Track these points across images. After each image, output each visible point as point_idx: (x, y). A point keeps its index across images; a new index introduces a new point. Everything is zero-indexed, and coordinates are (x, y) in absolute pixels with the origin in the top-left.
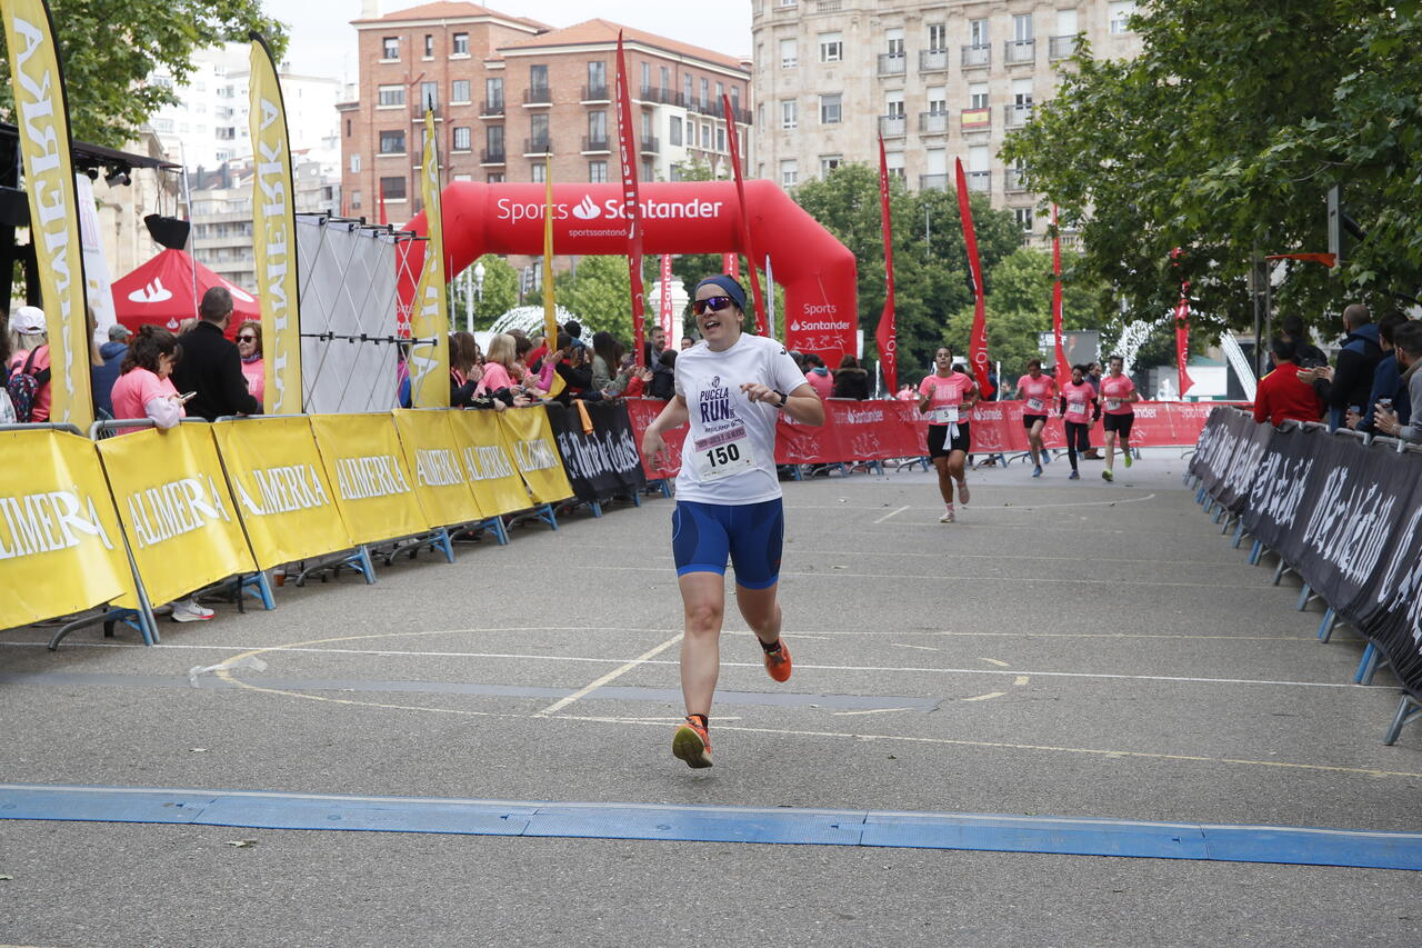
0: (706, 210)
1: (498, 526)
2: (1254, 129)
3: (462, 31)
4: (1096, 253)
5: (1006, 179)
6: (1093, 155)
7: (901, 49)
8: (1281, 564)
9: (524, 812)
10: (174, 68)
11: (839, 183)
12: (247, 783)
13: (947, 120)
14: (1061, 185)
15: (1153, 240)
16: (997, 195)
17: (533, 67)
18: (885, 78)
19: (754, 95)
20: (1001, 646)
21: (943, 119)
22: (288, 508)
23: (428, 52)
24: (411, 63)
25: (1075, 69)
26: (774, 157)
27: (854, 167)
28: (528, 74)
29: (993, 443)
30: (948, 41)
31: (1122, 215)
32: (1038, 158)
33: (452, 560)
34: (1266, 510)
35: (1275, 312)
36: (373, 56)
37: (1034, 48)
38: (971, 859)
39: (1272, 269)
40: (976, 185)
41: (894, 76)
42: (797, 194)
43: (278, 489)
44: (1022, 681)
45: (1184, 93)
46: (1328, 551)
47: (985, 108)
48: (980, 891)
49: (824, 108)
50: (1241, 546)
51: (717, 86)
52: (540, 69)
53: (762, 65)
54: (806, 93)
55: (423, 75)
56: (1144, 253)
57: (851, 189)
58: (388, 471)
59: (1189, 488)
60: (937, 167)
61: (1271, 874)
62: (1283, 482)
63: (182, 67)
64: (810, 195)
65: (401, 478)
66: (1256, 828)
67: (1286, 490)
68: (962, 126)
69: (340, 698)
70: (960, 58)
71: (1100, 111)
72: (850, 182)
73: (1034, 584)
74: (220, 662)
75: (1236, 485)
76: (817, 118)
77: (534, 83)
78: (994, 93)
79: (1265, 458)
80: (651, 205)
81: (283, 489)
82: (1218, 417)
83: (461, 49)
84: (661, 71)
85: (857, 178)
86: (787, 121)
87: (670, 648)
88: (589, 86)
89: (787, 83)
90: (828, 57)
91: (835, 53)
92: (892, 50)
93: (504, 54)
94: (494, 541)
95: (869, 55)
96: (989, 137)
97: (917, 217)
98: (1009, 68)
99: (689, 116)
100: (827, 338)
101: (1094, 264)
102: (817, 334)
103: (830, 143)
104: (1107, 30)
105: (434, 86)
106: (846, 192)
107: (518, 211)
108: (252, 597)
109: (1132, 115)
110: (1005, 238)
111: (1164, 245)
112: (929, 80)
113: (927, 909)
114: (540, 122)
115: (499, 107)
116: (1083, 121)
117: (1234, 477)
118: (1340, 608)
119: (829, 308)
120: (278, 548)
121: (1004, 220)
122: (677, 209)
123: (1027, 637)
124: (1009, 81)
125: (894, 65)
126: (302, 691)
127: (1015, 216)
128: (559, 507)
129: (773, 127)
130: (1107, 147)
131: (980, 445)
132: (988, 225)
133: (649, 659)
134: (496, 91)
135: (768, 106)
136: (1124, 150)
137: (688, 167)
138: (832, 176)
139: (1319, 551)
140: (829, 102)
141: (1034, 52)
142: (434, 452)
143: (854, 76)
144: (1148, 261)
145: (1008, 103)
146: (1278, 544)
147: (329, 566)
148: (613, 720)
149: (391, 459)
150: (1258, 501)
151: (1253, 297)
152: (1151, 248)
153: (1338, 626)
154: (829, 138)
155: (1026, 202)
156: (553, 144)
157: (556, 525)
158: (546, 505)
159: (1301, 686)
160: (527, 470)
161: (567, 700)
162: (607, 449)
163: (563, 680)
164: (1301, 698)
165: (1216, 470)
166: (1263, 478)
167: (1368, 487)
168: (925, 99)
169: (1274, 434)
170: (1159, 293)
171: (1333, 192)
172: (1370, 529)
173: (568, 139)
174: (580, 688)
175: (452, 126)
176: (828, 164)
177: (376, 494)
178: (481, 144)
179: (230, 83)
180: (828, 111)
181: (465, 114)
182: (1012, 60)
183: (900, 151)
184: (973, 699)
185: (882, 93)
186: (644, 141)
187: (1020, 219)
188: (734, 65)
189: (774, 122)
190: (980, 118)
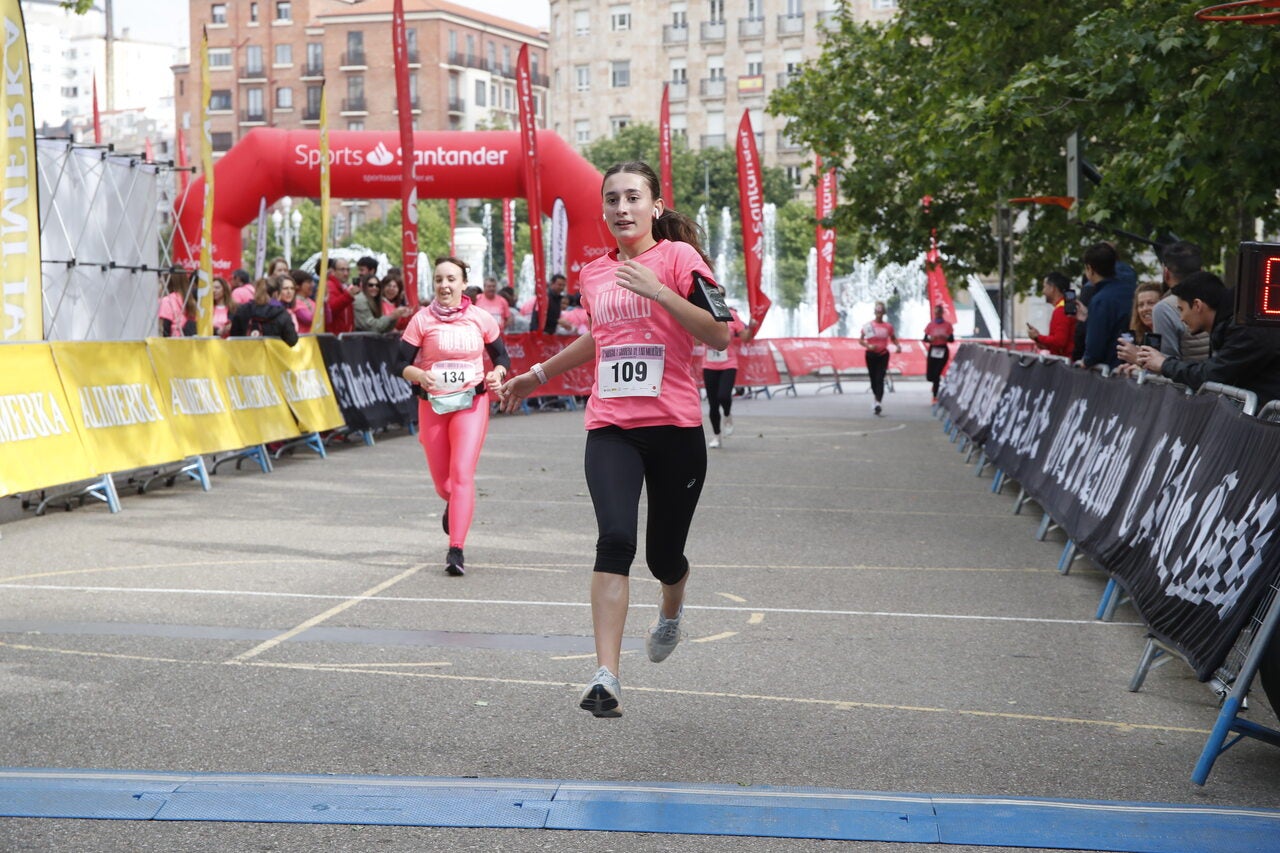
0: (493, 157)
1: (262, 455)
4: (853, 201)
5: (778, 139)
6: (852, 107)
7: (684, 21)
8: (1022, 494)
11: (627, 141)
13: (726, 85)
14: (822, 135)
15: (906, 187)
16: (770, 153)
17: (350, 34)
18: (670, 47)
19: (554, 60)
20: (740, 579)
21: (721, 84)
22: (22, 436)
23: (253, 18)
24: (237, 27)
26: (569, 120)
27: (641, 127)
28: (344, 39)
30: (727, 14)
31: (878, 166)
32: (801, 110)
35: (1018, 258)
36: (202, 21)
37: (805, 20)
39: (1015, 218)
41: (678, 44)
42: (589, 151)
43: (11, 417)
44: (756, 619)
45: (935, 51)
46: (1068, 480)
47: (760, 75)
49: (614, 74)
50: (984, 474)
53: (558, 33)
54: (598, 60)
55: (248, 40)
56: (897, 200)
57: (638, 146)
58: (137, 400)
60: (717, 127)
62: (1024, 414)
64: (600, 151)
65: (154, 407)
67: (1027, 420)
68: (739, 91)
70: (737, 30)
71: (858, 68)
72: (637, 140)
75: (979, 416)
76: (608, 82)
77: (351, 49)
78: (768, 61)
79: (1007, 390)
81: (16, 417)
82: (965, 353)
83: (283, 16)
84: (467, 39)
85: (643, 136)
86: (581, 84)
87: (399, 583)
89: (581, 50)
90: (618, 26)
91: (624, 24)
92: (676, 22)
93: (324, 21)
95: (655, 26)
96: (763, 101)
97: (697, 173)
98: (781, 39)
99: (493, 80)
101: (852, 210)
103: (619, 105)
104: (868, 6)
105: (258, 50)
106: (631, 149)
107: (315, 157)
109: (889, 73)
110: (776, 193)
111: (917, 193)
112: (709, 49)
114: (356, 84)
115: (318, 70)
116: (843, 77)
117: (979, 410)
118: (1080, 540)
121: (776, 176)
122: (466, 157)
123: (768, 570)
124: (780, 51)
125: (678, 34)
127: (786, 173)
128: (330, 435)
129: (568, 90)
130: (865, 100)
131: (748, 378)
133: (374, 596)
134: (316, 57)
135: (563, 71)
136: (881, 104)
137: (491, 124)
138: (620, 134)
139: (1059, 482)
140: (622, 68)
141: (803, 24)
142: (192, 381)
143: (641, 45)
144: (900, 208)
145: (780, 71)
146: (1018, 474)
148: (312, 667)
149: (144, 387)
150: (1000, 431)
151: (998, 242)
152: (904, 196)
153: (1078, 557)
154: (618, 101)
155: (796, 160)
156: (368, 104)
157: (324, 453)
158: (314, 434)
159: (1042, 623)
160: (295, 399)
161: (270, 644)
162: (381, 380)
163: (274, 620)
164: (1042, 636)
165: (962, 402)
166: (1005, 409)
167: (1108, 418)
168: (706, 67)
169: (1015, 367)
170: (911, 238)
171: (1072, 140)
172: (1110, 461)
173: (382, 99)
174: (289, 629)
175: (275, 87)
176: (618, 125)
177: (125, 422)
178: (302, 103)
179: (74, 45)
180: (617, 76)
181: (287, 75)
182: (784, 32)
183: (683, 114)
184: (703, 640)
185: (667, 59)
186: (451, 102)
187: (790, 175)
188: (534, 34)
189: (569, 86)
190: (755, 84)
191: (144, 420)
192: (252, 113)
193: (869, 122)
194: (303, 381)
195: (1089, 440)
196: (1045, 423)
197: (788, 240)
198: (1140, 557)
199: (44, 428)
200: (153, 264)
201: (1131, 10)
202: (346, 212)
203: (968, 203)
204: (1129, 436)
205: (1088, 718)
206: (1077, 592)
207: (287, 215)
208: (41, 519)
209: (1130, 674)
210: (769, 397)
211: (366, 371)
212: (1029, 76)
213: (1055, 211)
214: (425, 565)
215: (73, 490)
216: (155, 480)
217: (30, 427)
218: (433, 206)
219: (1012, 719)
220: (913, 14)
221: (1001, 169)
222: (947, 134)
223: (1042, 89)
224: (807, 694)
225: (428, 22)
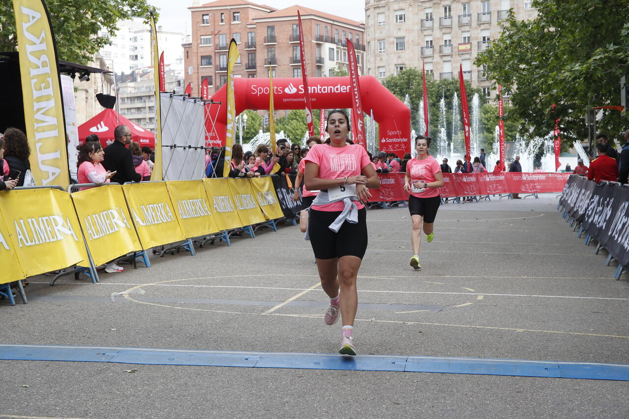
0: (343, 89)
1: (250, 230)
2: (588, 50)
3: (237, 11)
4: (517, 107)
5: (478, 74)
7: (431, 17)
8: (599, 245)
9: (255, 357)
10: (109, 29)
11: (404, 77)
12: (134, 344)
13: (452, 48)
14: (501, 76)
15: (543, 101)
16: (474, 81)
17: (268, 27)
18: (424, 30)
19: (367, 38)
21: (450, 48)
22: (156, 222)
23: (222, 21)
24: (215, 26)
25: (508, 25)
26: (375, 66)
27: (411, 70)
28: (266, 30)
29: (472, 192)
30: (452, 13)
31: (529, 90)
32: (491, 65)
33: (229, 245)
34: (592, 221)
36: (198, 23)
37: (491, 16)
38: (454, 377)
40: (466, 77)
41: (429, 29)
42: (385, 82)
43: (152, 214)
44: (480, 298)
45: (557, 35)
46: (620, 239)
47: (469, 43)
48: (458, 392)
49: (397, 44)
50: (581, 237)
51: (350, 34)
52: (271, 28)
53: (370, 25)
54: (389, 37)
55: (220, 31)
56: (539, 106)
57: (409, 79)
58: (201, 206)
59: (559, 211)
60: (448, 69)
61: (589, 384)
62: (600, 208)
63: (113, 28)
64: (391, 82)
65: (206, 209)
66: (582, 363)
67: (601, 212)
68: (459, 51)
69: (177, 306)
70: (457, 21)
71: (519, 43)
72: (408, 76)
73: (488, 254)
74: (125, 291)
75: (580, 209)
76: (394, 48)
77: (269, 34)
78: (473, 36)
79: (592, 198)
80: (319, 87)
81: (154, 214)
82: (572, 180)
83: (236, 19)
84: (324, 27)
85: (412, 74)
86: (380, 50)
88: (293, 35)
89: (380, 33)
90: (399, 21)
91: (402, 19)
92: (427, 17)
93: (255, 21)
94: (248, 236)
95: (417, 20)
96: (471, 56)
97: (439, 92)
98: (479, 25)
99: (337, 48)
100: (397, 145)
101: (516, 111)
102: (393, 144)
103: (400, 59)
104: (523, 7)
105: (224, 36)
106: (407, 81)
107: (260, 91)
108: (141, 262)
109: (533, 45)
111: (547, 102)
112: (444, 30)
113: (433, 400)
114: (271, 51)
115: (253, 45)
116: (511, 48)
117: (579, 206)
118: (624, 264)
119: (399, 132)
120: (152, 240)
122: (331, 89)
124: (480, 30)
125: (428, 24)
126: (161, 303)
127: (482, 91)
128: (277, 221)
129: (374, 52)
130: (521, 59)
131: (466, 193)
132: (470, 94)
133: (315, 289)
134: (252, 38)
135: (372, 43)
136: (530, 61)
137: (336, 70)
138: (401, 74)
139: (615, 239)
140: (399, 41)
141: (491, 18)
142: (221, 197)
143: (410, 29)
144: (540, 110)
145: (479, 40)
146: (597, 236)
147: (174, 248)
148: (297, 316)
149: (202, 200)
150: (589, 217)
151: (588, 125)
152: (542, 104)
153: (623, 272)
154: (399, 57)
155: (487, 84)
156: (277, 61)
157: (276, 229)
158: (272, 220)
159: (606, 300)
160: (263, 205)
161: (277, 307)
163: (276, 298)
164: (605, 305)
166: (591, 207)
168: (442, 39)
170: (545, 124)
171: (623, 78)
173: (284, 57)
174: (283, 302)
176: (399, 68)
178: (245, 61)
179: (135, 35)
180: (399, 45)
181: (239, 48)
182: (481, 21)
183: (432, 63)
184: (458, 306)
185: (423, 36)
186: (317, 59)
187: (484, 91)
188: (357, 25)
189: (375, 50)
190: (467, 47)
191: (203, 215)
192: (222, 66)
193: (524, 69)
194: (266, 197)
195: (628, 220)
196: (609, 213)
199: (165, 219)
203: (573, 107)
206: (622, 287)
207: (240, 116)
208: (163, 258)
212: (600, 54)
217: (159, 219)
219: (592, 336)
222: (562, 81)
223: (607, 60)
224: (504, 326)
225: (306, 21)
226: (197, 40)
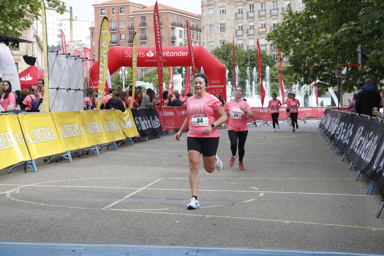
0: (184, 54)
1: (114, 145)
3: (122, 7)
4: (293, 65)
5: (270, 46)
6: (292, 37)
7: (242, 11)
8: (344, 155)
11: (225, 48)
13: (254, 30)
14: (283, 45)
15: (309, 61)
16: (268, 51)
17: (142, 17)
18: (237, 19)
19: (203, 24)
20: (257, 182)
22: (43, 140)
23: (113, 13)
24: (109, 16)
26: (207, 41)
27: (229, 43)
28: (140, 19)
30: (255, 9)
31: (300, 55)
32: (277, 39)
34: (340, 139)
35: (343, 82)
39: (343, 70)
40: (262, 48)
41: (240, 18)
42: (213, 51)
44: (261, 195)
45: (317, 20)
46: (358, 152)
47: (264, 27)
49: (221, 28)
50: (333, 149)
51: (192, 22)
53: (204, 16)
54: (216, 24)
55: (112, 19)
56: (307, 65)
57: (228, 49)
58: (78, 129)
60: (252, 43)
62: (345, 130)
64: (217, 51)
67: (346, 132)
68: (259, 32)
70: (258, 14)
71: (294, 25)
72: (228, 48)
73: (270, 161)
74: (9, 190)
76: (219, 30)
77: (142, 22)
78: (267, 23)
79: (339, 123)
81: (41, 135)
82: (327, 111)
83: (122, 12)
84: (176, 18)
85: (230, 46)
86: (211, 31)
87: (154, 184)
89: (211, 21)
90: (222, 13)
91: (224, 13)
92: (239, 12)
93: (134, 13)
95: (233, 13)
96: (266, 35)
97: (246, 57)
98: (271, 16)
99: (184, 30)
100: (218, 90)
101: (292, 68)
102: (215, 89)
103: (222, 37)
105: (115, 23)
106: (226, 50)
107: (131, 55)
109: (303, 26)
110: (270, 63)
111: (312, 62)
112: (249, 20)
114: (144, 32)
115: (133, 28)
116: (289, 28)
118: (361, 170)
119: (219, 81)
120: (39, 152)
121: (270, 58)
122: (176, 54)
123: (266, 179)
124: (271, 20)
125: (240, 16)
127: (273, 57)
129: (207, 33)
130: (296, 35)
132: (266, 59)
133: (146, 188)
134: (132, 24)
135: (205, 27)
136: (301, 36)
137: (184, 44)
138: (223, 46)
139: (355, 152)
140: (222, 26)
141: (278, 12)
142: (94, 123)
143: (229, 19)
144: (307, 67)
145: (271, 26)
146: (343, 149)
147: (58, 158)
148: (127, 210)
149: (79, 125)
150: (338, 136)
151: (337, 77)
152: (308, 63)
153: (361, 175)
154: (222, 36)
156: (147, 38)
157: (133, 144)
158: (130, 138)
159: (350, 196)
160: (124, 128)
161: (115, 203)
162: (150, 122)
163: (116, 196)
164: (349, 200)
165: (326, 126)
166: (339, 129)
167: (370, 132)
168: (249, 25)
169: (342, 116)
170: (311, 77)
171: (359, 46)
172: (371, 146)
173: (151, 36)
174: (121, 198)
175: (120, 33)
176: (222, 43)
177: (74, 136)
178: (128, 38)
179: (61, 22)
180: (222, 28)
181: (123, 30)
182: (272, 14)
183: (242, 39)
184: (245, 201)
185: (237, 23)
186: (172, 37)
187: (274, 57)
188: (196, 16)
189: (207, 31)
190: (263, 30)
191: (79, 135)
192: (113, 41)
193: (297, 42)
194: (127, 122)
195: (364, 139)
196: (351, 133)
197: (274, 77)
198: (379, 176)
199: (50, 138)
200: (82, 88)
201: (376, 7)
202: (141, 70)
203: (328, 65)
204: (376, 138)
205: (363, 226)
206: (360, 186)
207: (123, 72)
208: (49, 165)
209: (376, 212)
210: (268, 125)
211: (146, 119)
212: (345, 27)
213: (354, 68)
214: (162, 178)
215: (58, 156)
216: (83, 152)
217: (46, 138)
218: (167, 68)
219: (339, 226)
220: (310, 8)
221: (338, 55)
222: (320, 45)
223: (349, 31)
224: (276, 218)
225: (165, 13)
226: (98, 25)
